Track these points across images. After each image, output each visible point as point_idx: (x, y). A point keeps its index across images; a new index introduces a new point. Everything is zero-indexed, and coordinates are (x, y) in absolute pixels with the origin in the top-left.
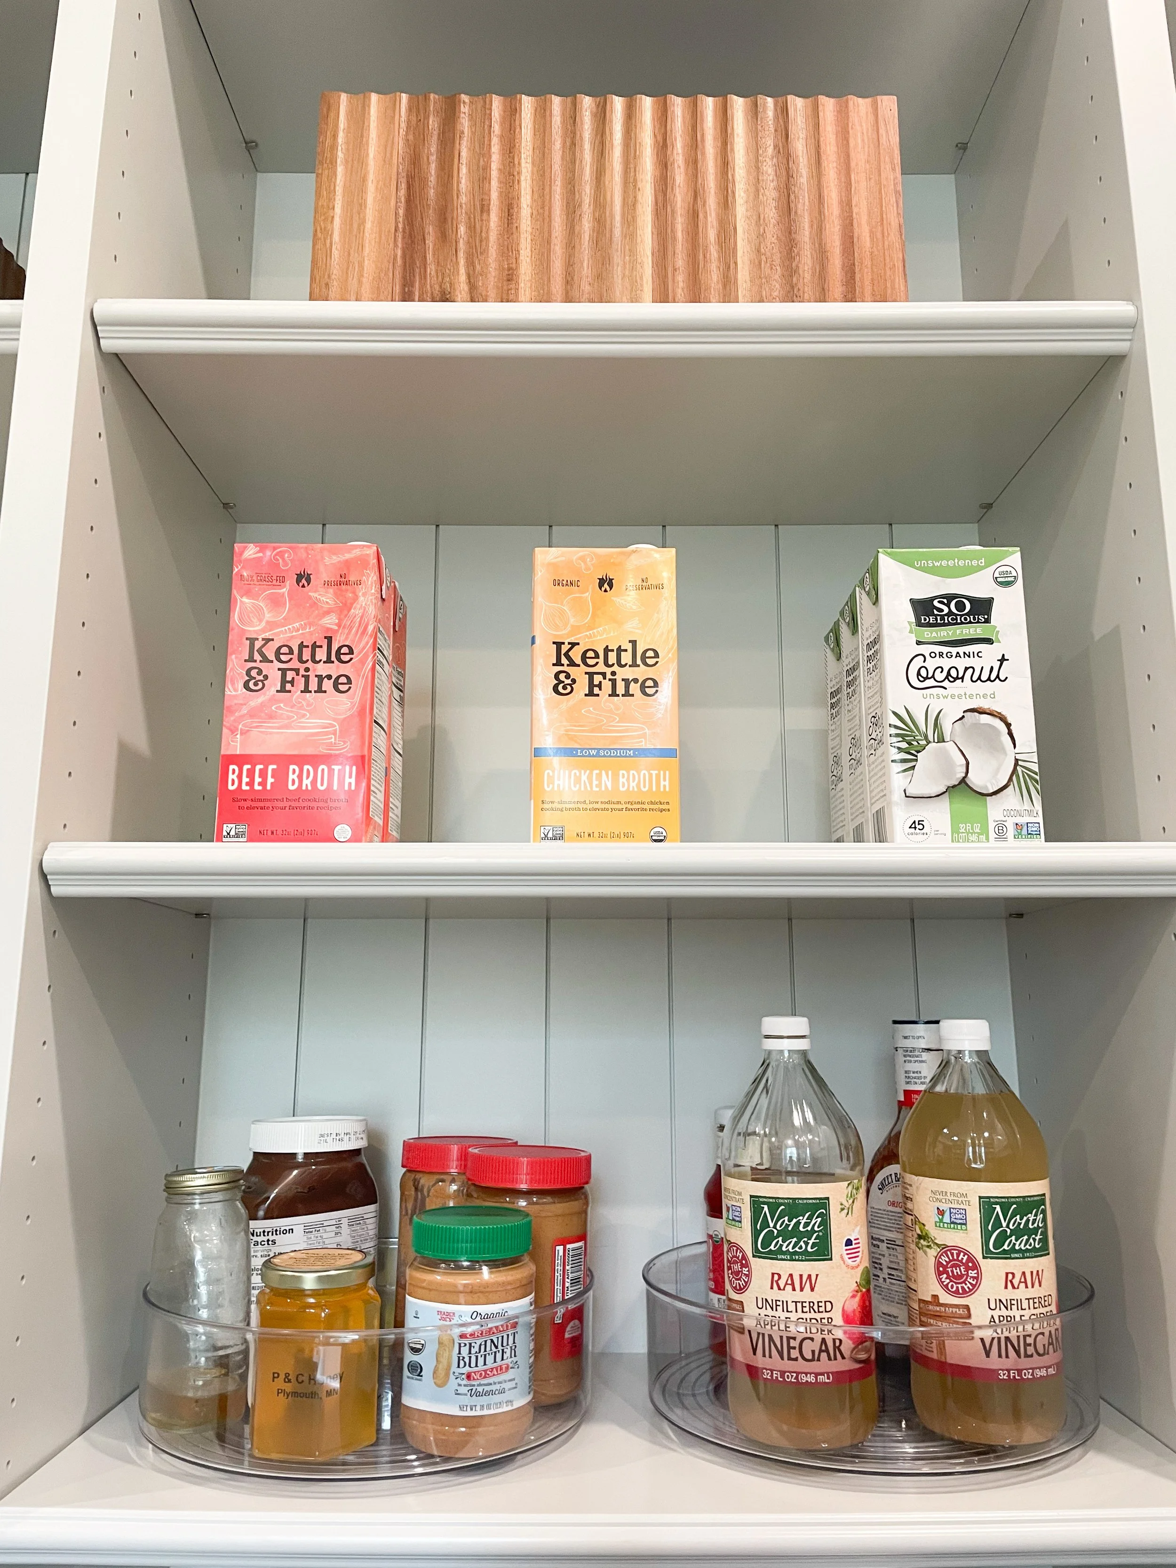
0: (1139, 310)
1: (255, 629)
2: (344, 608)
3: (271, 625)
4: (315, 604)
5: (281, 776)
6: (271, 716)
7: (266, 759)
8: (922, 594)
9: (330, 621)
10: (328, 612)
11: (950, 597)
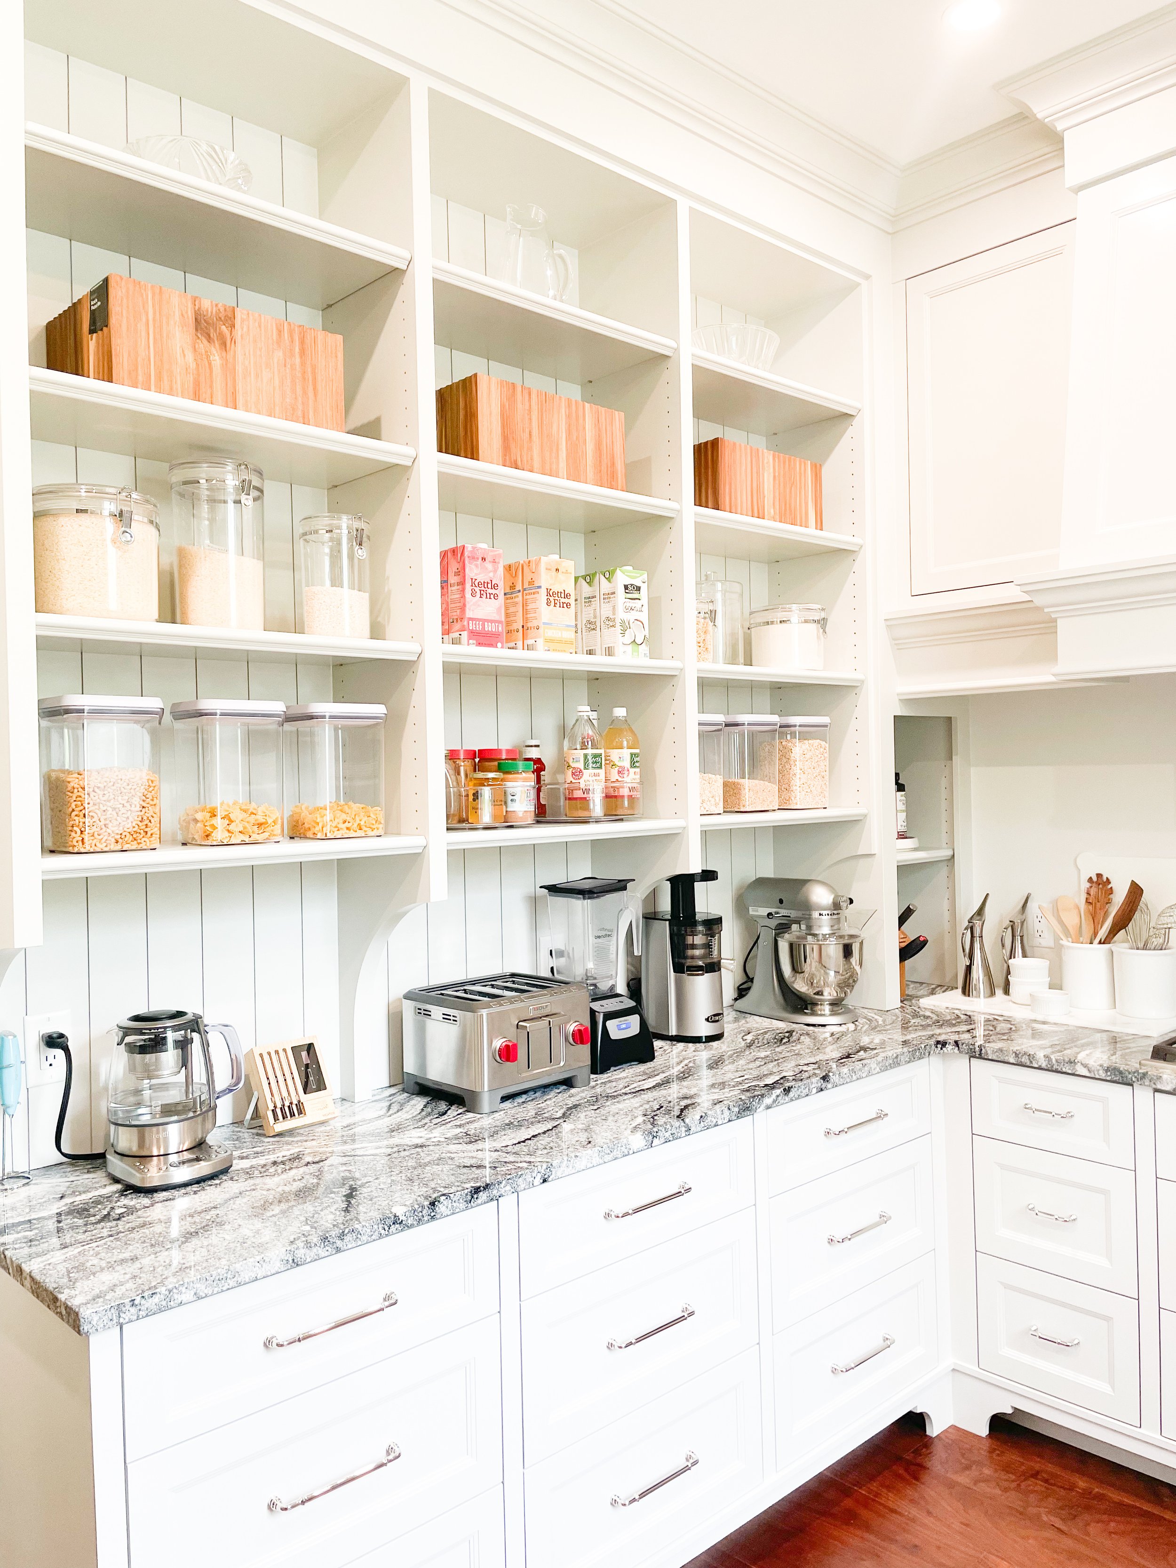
0: (681, 507)
1: (472, 575)
2: (495, 571)
3: (477, 574)
4: (486, 569)
5: (483, 625)
6: (479, 606)
7: (479, 620)
8: (626, 583)
9: (491, 575)
10: (491, 572)
11: (632, 585)
